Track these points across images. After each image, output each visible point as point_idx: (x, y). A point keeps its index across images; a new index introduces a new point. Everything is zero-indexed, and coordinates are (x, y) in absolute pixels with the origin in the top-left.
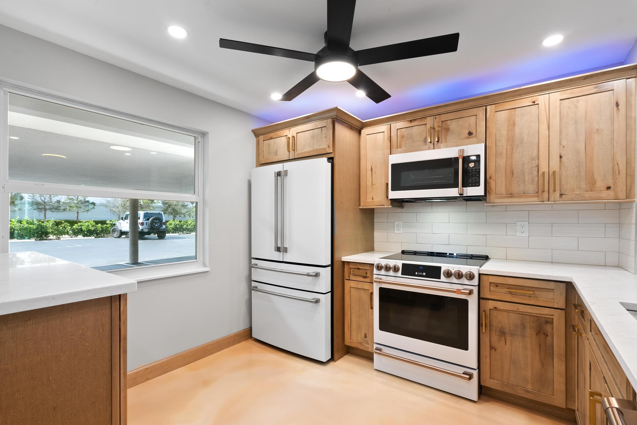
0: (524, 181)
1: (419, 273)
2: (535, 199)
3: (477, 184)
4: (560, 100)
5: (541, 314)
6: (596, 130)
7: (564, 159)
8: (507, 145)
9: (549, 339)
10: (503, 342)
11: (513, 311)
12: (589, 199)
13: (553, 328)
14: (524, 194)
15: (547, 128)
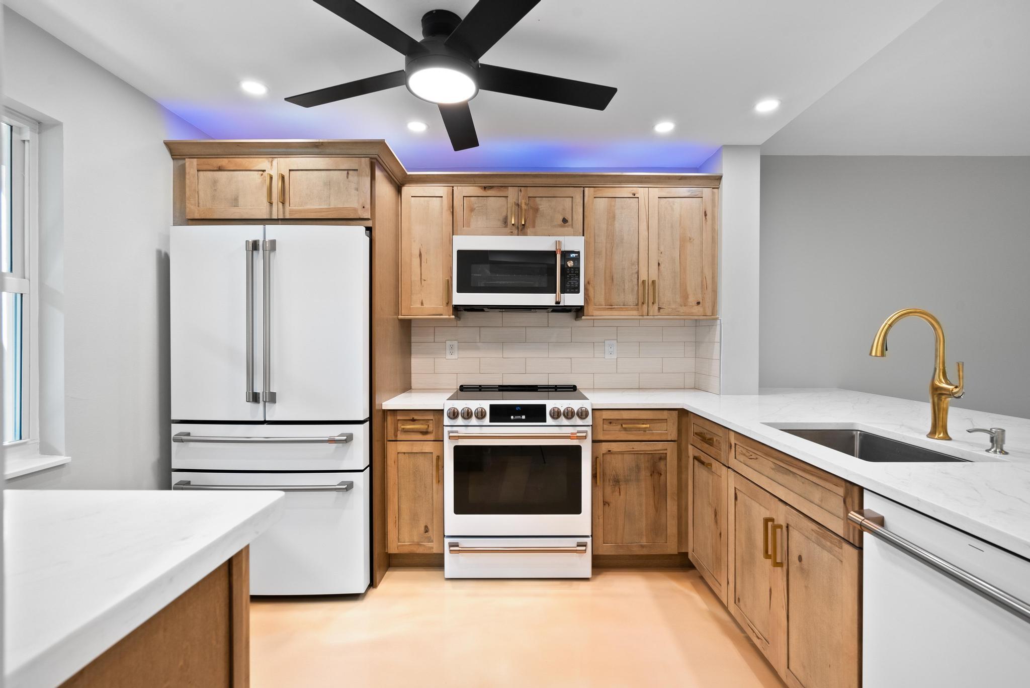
0: (624, 289)
1: (517, 417)
2: (635, 313)
3: (577, 290)
4: (659, 198)
5: (655, 450)
6: (688, 239)
7: (662, 266)
8: (606, 243)
9: (663, 477)
10: (617, 493)
11: (628, 451)
12: (683, 314)
13: (666, 465)
14: (624, 307)
15: (646, 228)
